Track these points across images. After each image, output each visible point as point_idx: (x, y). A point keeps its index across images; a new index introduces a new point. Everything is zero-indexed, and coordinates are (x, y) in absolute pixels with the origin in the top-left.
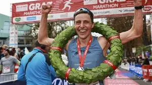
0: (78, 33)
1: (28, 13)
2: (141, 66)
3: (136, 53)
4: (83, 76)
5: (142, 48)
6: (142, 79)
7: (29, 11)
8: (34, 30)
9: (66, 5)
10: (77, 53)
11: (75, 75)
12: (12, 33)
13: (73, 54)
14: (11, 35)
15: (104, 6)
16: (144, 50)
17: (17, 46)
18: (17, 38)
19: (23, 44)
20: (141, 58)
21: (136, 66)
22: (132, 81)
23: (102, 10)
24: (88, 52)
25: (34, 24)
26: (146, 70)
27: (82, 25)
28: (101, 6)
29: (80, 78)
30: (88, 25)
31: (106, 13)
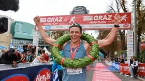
0: (71, 39)
1: (46, 24)
2: (118, 64)
3: (117, 55)
4: (73, 63)
5: (121, 52)
6: (119, 72)
7: (47, 22)
8: (51, 35)
9: (72, 20)
10: (70, 51)
11: (68, 62)
12: (35, 36)
13: (67, 52)
14: (34, 38)
15: (97, 22)
16: (122, 53)
17: (38, 45)
18: (38, 40)
19: (43, 44)
20: (120, 58)
21: (116, 63)
22: (112, 73)
23: (96, 25)
24: (77, 51)
25: (51, 32)
26: (122, 67)
27: (74, 34)
28: (95, 22)
29: (71, 63)
30: (78, 34)
31: (98, 26)
